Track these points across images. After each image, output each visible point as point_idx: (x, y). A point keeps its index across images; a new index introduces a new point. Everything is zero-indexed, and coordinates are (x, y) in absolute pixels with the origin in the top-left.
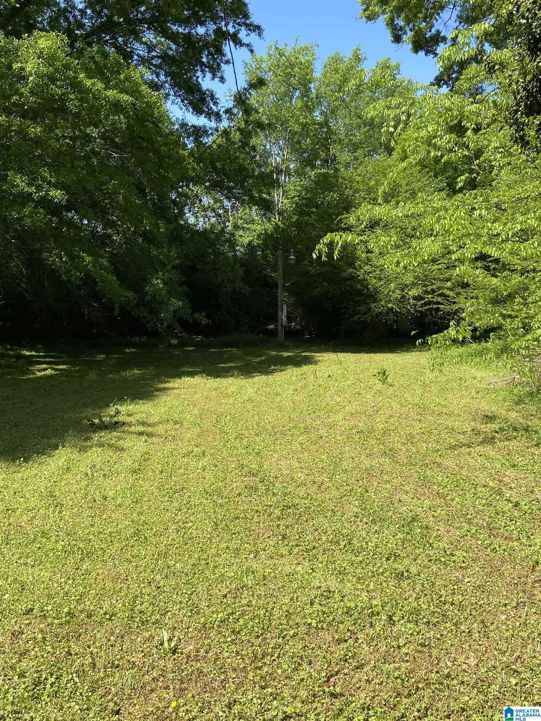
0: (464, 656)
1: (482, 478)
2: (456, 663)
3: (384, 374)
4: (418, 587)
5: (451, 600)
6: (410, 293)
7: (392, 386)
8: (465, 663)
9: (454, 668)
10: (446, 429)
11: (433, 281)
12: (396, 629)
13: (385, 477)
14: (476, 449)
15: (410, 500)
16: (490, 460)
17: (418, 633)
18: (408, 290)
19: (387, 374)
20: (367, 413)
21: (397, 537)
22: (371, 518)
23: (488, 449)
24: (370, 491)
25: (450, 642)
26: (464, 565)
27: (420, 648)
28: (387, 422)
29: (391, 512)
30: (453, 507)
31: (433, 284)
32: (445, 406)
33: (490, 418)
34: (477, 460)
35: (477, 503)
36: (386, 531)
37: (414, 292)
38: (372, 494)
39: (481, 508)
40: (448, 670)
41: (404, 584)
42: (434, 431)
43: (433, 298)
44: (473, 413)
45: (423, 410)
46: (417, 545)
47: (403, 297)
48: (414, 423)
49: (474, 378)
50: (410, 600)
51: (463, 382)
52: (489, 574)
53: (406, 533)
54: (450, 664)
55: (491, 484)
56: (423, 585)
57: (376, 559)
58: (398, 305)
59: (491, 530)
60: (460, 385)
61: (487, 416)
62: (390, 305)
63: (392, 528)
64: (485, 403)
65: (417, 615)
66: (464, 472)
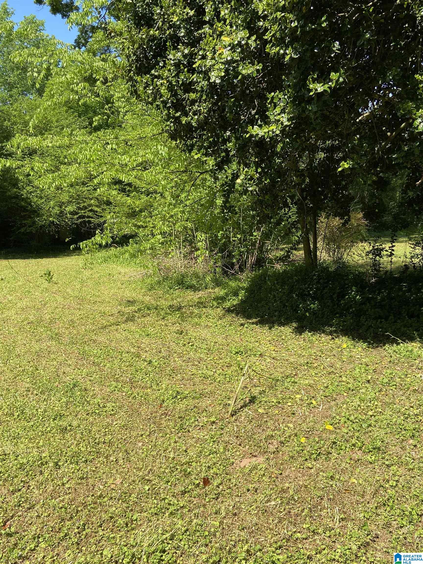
0: (112, 479)
1: (126, 346)
2: (106, 485)
3: (49, 274)
4: (79, 436)
5: (103, 440)
6: (67, 209)
7: (56, 284)
8: (113, 484)
9: (105, 489)
10: (99, 313)
11: (84, 200)
12: (61, 471)
13: (51, 356)
14: (122, 326)
15: (72, 371)
16: (132, 333)
17: (78, 470)
18: (65, 207)
19: (52, 274)
20: (36, 307)
21: (62, 401)
22: (40, 390)
23: (130, 326)
24: (39, 369)
25: (102, 471)
26: (113, 413)
27: (80, 481)
28: (53, 313)
29: (57, 383)
30: (105, 371)
31: (84, 202)
32: (99, 296)
33: (131, 303)
34: (122, 334)
35: (123, 365)
36: (53, 399)
37: (70, 208)
38: (42, 371)
39: (125, 368)
40: (101, 491)
41: (67, 436)
42: (91, 316)
43: (84, 213)
44: (120, 300)
45: (81, 300)
46: (78, 404)
47: (61, 212)
48: (75, 311)
49: (120, 273)
50: (72, 447)
51: (112, 277)
52: (131, 416)
53: (70, 396)
54: (101, 487)
55: (132, 350)
56: (82, 433)
57: (45, 421)
58: (58, 219)
59: (132, 383)
60: (109, 279)
61: (129, 301)
62: (51, 219)
63: (58, 395)
64: (128, 292)
65: (78, 457)
66: (113, 344)
